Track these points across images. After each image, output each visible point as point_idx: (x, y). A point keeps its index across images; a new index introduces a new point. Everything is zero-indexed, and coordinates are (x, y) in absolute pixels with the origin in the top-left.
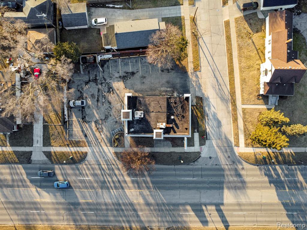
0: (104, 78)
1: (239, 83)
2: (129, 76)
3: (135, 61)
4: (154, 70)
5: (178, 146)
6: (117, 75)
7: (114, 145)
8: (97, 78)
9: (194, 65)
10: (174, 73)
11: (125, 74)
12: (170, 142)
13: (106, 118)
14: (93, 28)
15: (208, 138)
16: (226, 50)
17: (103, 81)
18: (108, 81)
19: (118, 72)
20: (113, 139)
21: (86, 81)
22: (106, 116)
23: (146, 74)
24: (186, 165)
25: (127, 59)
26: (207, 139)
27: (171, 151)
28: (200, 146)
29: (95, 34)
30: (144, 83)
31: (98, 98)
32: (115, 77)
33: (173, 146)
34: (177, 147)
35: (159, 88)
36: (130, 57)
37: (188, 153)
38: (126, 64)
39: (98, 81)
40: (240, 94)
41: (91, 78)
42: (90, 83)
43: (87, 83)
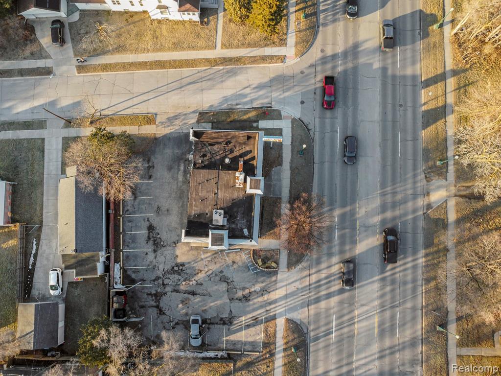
0: (154, 281)
1: (180, 52)
2: (154, 235)
3: (130, 224)
4: (147, 191)
5: (280, 156)
6: (151, 256)
7: (274, 268)
8: (154, 292)
9: (145, 125)
10: (156, 158)
11: (151, 242)
12: (273, 170)
13: (226, 280)
14: (67, 295)
15: (269, 105)
16: (125, 72)
17: (160, 281)
18: (159, 273)
19: (147, 254)
20: (264, 269)
21: (157, 314)
22: (222, 280)
23: (153, 205)
24: (314, 143)
25: (125, 238)
26: (271, 107)
27: (289, 169)
28: (281, 119)
29: (77, 292)
30: (168, 210)
31: (189, 294)
32: (154, 261)
33: (281, 164)
34: (282, 158)
35: (179, 184)
36: (121, 231)
37: (292, 139)
38: (134, 239)
39: (158, 291)
40: (198, 51)
41: (153, 303)
42: (161, 305)
43: (161, 312)
